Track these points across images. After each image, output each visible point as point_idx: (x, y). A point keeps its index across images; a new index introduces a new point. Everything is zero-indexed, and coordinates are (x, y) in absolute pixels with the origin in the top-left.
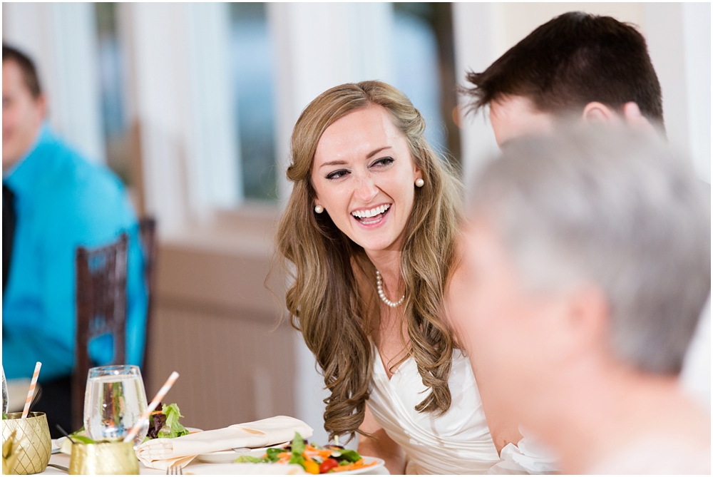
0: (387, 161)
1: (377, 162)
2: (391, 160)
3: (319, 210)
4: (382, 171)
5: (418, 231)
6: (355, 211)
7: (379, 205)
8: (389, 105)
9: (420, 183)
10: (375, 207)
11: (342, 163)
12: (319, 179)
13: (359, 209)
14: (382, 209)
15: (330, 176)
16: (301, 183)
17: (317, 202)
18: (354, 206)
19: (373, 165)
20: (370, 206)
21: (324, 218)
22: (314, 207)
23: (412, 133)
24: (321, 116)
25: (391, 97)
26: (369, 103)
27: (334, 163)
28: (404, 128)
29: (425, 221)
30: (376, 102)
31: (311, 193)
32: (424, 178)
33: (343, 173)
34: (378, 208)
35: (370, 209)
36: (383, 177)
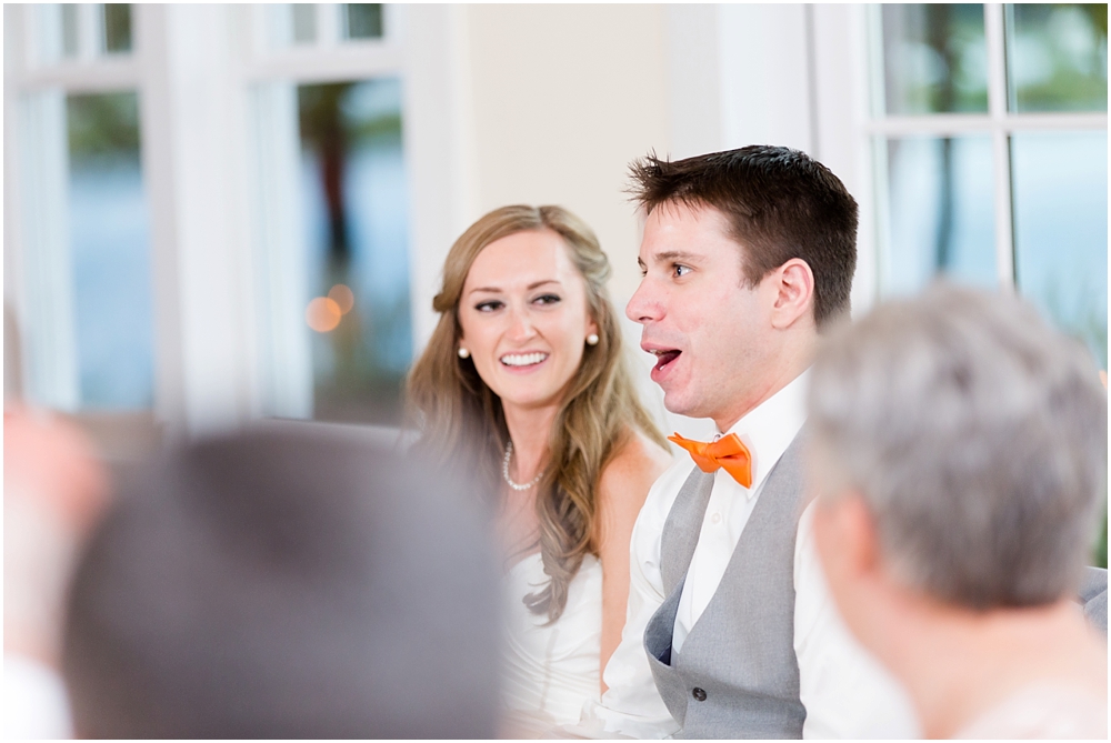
0: (550, 299)
1: (538, 299)
2: (557, 299)
3: (463, 353)
4: (546, 311)
5: (581, 396)
6: (504, 355)
7: (534, 352)
8: (566, 234)
9: (593, 339)
10: (528, 353)
11: (496, 291)
12: (467, 310)
13: (509, 354)
14: (537, 358)
15: (479, 307)
16: (447, 315)
17: (462, 343)
18: (504, 348)
19: (534, 301)
20: (522, 350)
21: (468, 365)
22: (459, 348)
23: (592, 276)
24: (482, 232)
25: (572, 225)
26: (543, 227)
27: (487, 290)
28: (584, 268)
29: (591, 385)
30: (552, 227)
31: (458, 332)
32: (599, 334)
33: (495, 305)
34: (532, 356)
35: (522, 354)
36: (544, 319)
